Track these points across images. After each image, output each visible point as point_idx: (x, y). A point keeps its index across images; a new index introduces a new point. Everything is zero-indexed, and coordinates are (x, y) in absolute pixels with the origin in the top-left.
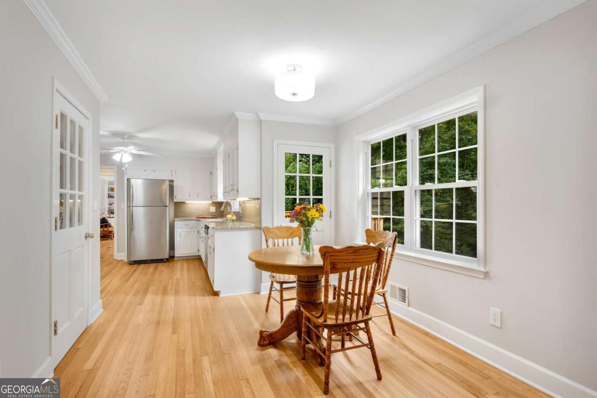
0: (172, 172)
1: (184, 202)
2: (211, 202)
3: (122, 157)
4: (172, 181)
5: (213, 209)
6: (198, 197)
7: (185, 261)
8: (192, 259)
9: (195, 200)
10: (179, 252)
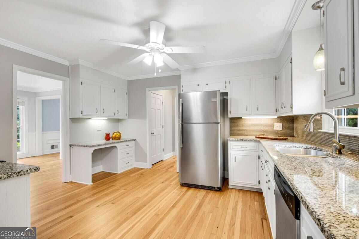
0: (226, 83)
1: (240, 118)
2: (276, 117)
3: (153, 59)
4: (226, 94)
5: (278, 126)
6: (258, 111)
7: (241, 192)
8: (250, 191)
9: (255, 115)
10: (234, 180)
